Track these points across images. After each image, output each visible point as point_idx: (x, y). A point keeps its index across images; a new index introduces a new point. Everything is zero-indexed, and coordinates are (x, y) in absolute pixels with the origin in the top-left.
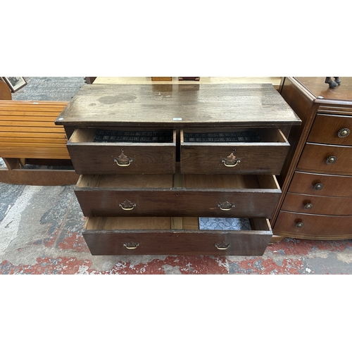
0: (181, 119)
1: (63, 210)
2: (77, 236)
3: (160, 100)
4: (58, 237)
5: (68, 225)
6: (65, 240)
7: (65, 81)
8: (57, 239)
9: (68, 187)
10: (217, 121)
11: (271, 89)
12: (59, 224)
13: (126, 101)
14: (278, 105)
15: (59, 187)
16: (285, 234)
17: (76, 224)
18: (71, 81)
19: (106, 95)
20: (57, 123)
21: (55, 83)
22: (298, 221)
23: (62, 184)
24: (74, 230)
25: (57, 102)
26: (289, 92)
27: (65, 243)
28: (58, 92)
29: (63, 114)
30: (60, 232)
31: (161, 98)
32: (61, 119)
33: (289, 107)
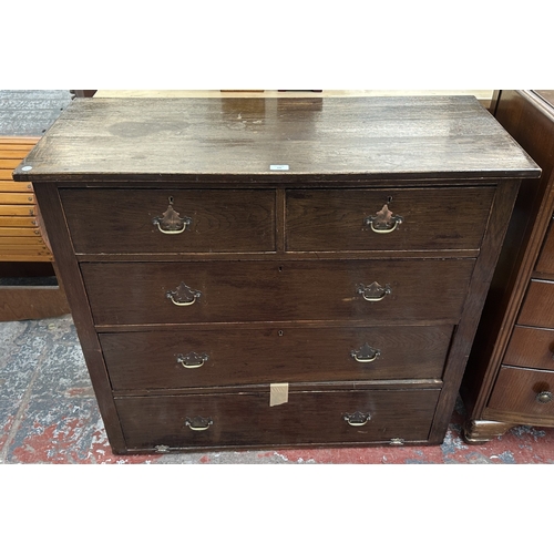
0: (286, 167)
1: (25, 375)
2: (56, 432)
3: (239, 130)
4: (12, 435)
5: (36, 407)
6: (29, 443)
7: (29, 96)
8: (9, 441)
9: (34, 323)
10: (363, 171)
11: (474, 107)
12: (16, 406)
13: (168, 133)
14: (491, 138)
15: (16, 323)
16: (516, 417)
17: (54, 405)
18: (41, 96)
19: (124, 120)
20: (18, 178)
21: (7, 99)
22: (540, 388)
23: (22, 318)
24: (49, 418)
25: (14, 138)
26: (512, 113)
27: (29, 448)
28: (14, 119)
29: (30, 159)
30: (17, 423)
31: (242, 125)
32: (27, 169)
33: (513, 141)
